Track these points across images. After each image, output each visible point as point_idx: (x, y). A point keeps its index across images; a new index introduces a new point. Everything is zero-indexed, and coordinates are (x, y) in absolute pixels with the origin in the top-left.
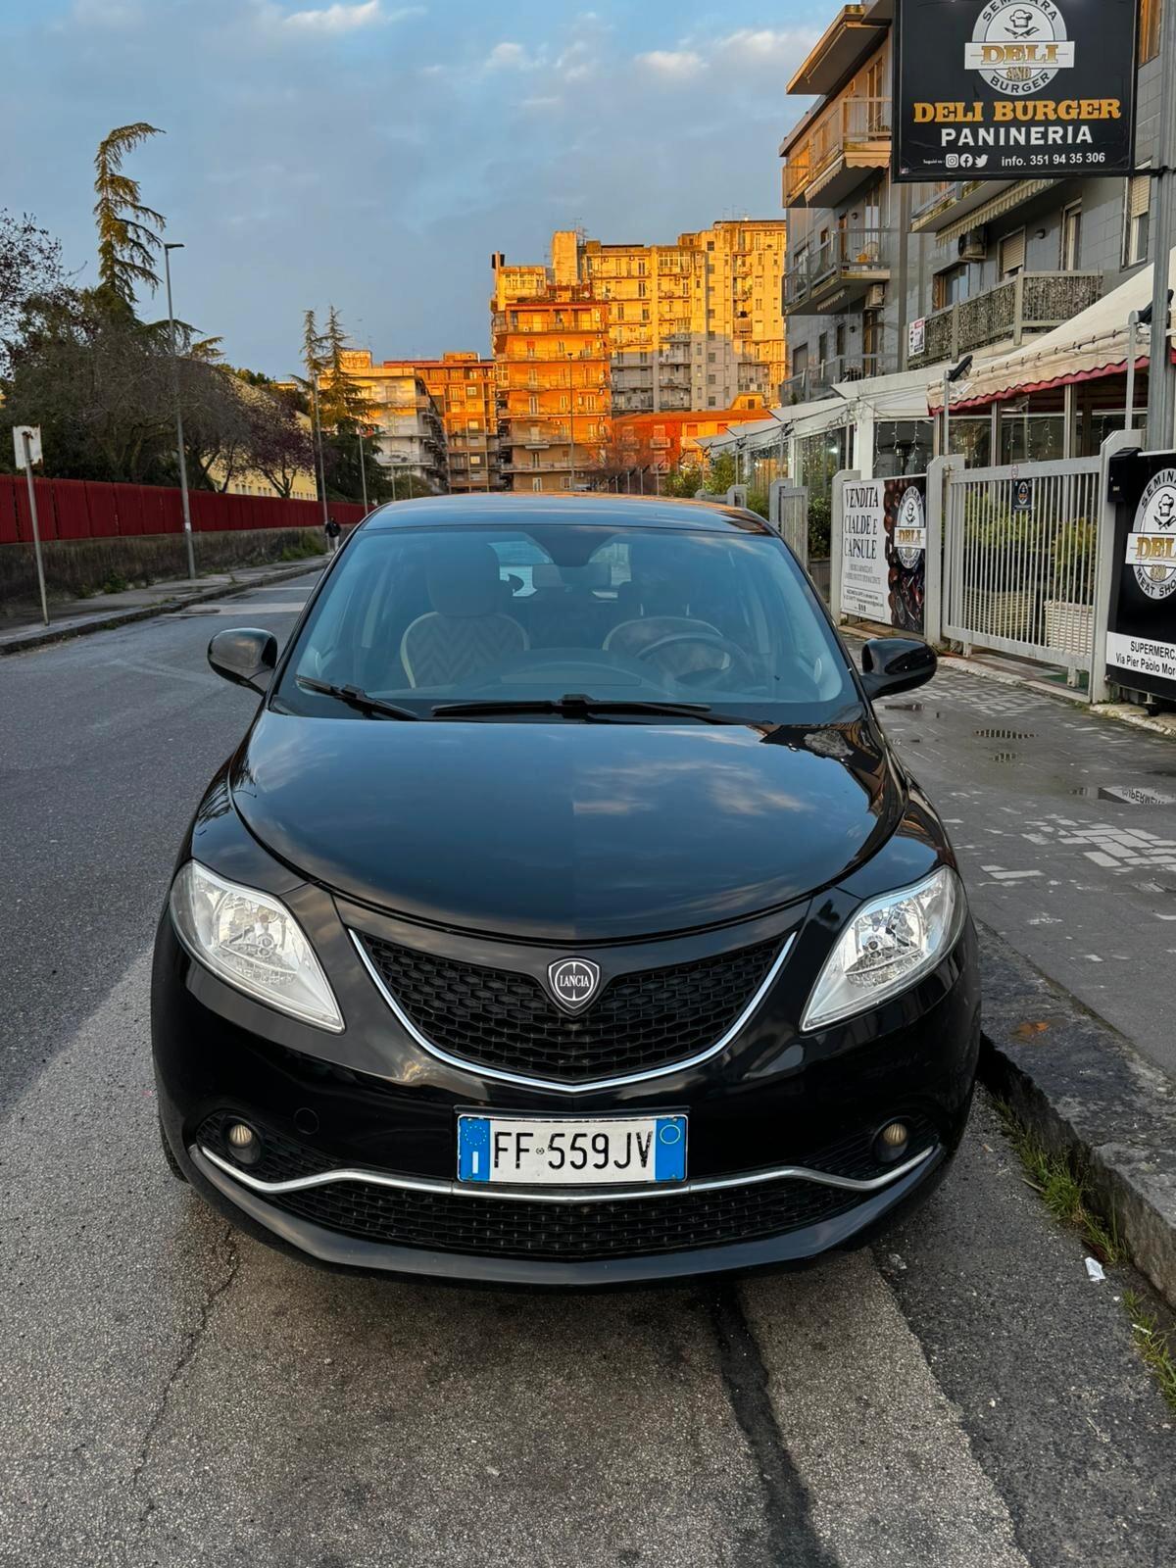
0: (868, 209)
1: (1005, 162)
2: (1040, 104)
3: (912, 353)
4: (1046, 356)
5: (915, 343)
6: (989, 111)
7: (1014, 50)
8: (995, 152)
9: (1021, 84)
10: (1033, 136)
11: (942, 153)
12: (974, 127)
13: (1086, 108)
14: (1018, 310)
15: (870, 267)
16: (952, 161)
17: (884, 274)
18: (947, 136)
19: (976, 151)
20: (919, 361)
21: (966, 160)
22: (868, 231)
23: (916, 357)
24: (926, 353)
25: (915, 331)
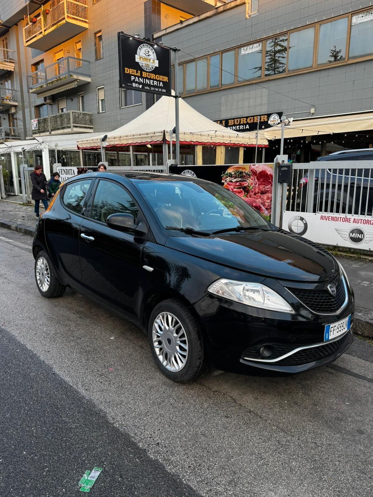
0: (6, 83)
1: (146, 88)
2: (152, 74)
3: (33, 129)
4: (123, 137)
5: (34, 126)
6: (141, 74)
7: (145, 59)
8: (144, 85)
9: (148, 68)
10: (151, 82)
11: (132, 82)
12: (139, 77)
13: (161, 78)
14: (72, 120)
15: (10, 101)
16: (134, 85)
17: (16, 104)
18: (133, 78)
19: (140, 83)
20: (37, 131)
21: (137, 85)
22: (7, 89)
23: (35, 130)
24: (39, 129)
25: (34, 122)
